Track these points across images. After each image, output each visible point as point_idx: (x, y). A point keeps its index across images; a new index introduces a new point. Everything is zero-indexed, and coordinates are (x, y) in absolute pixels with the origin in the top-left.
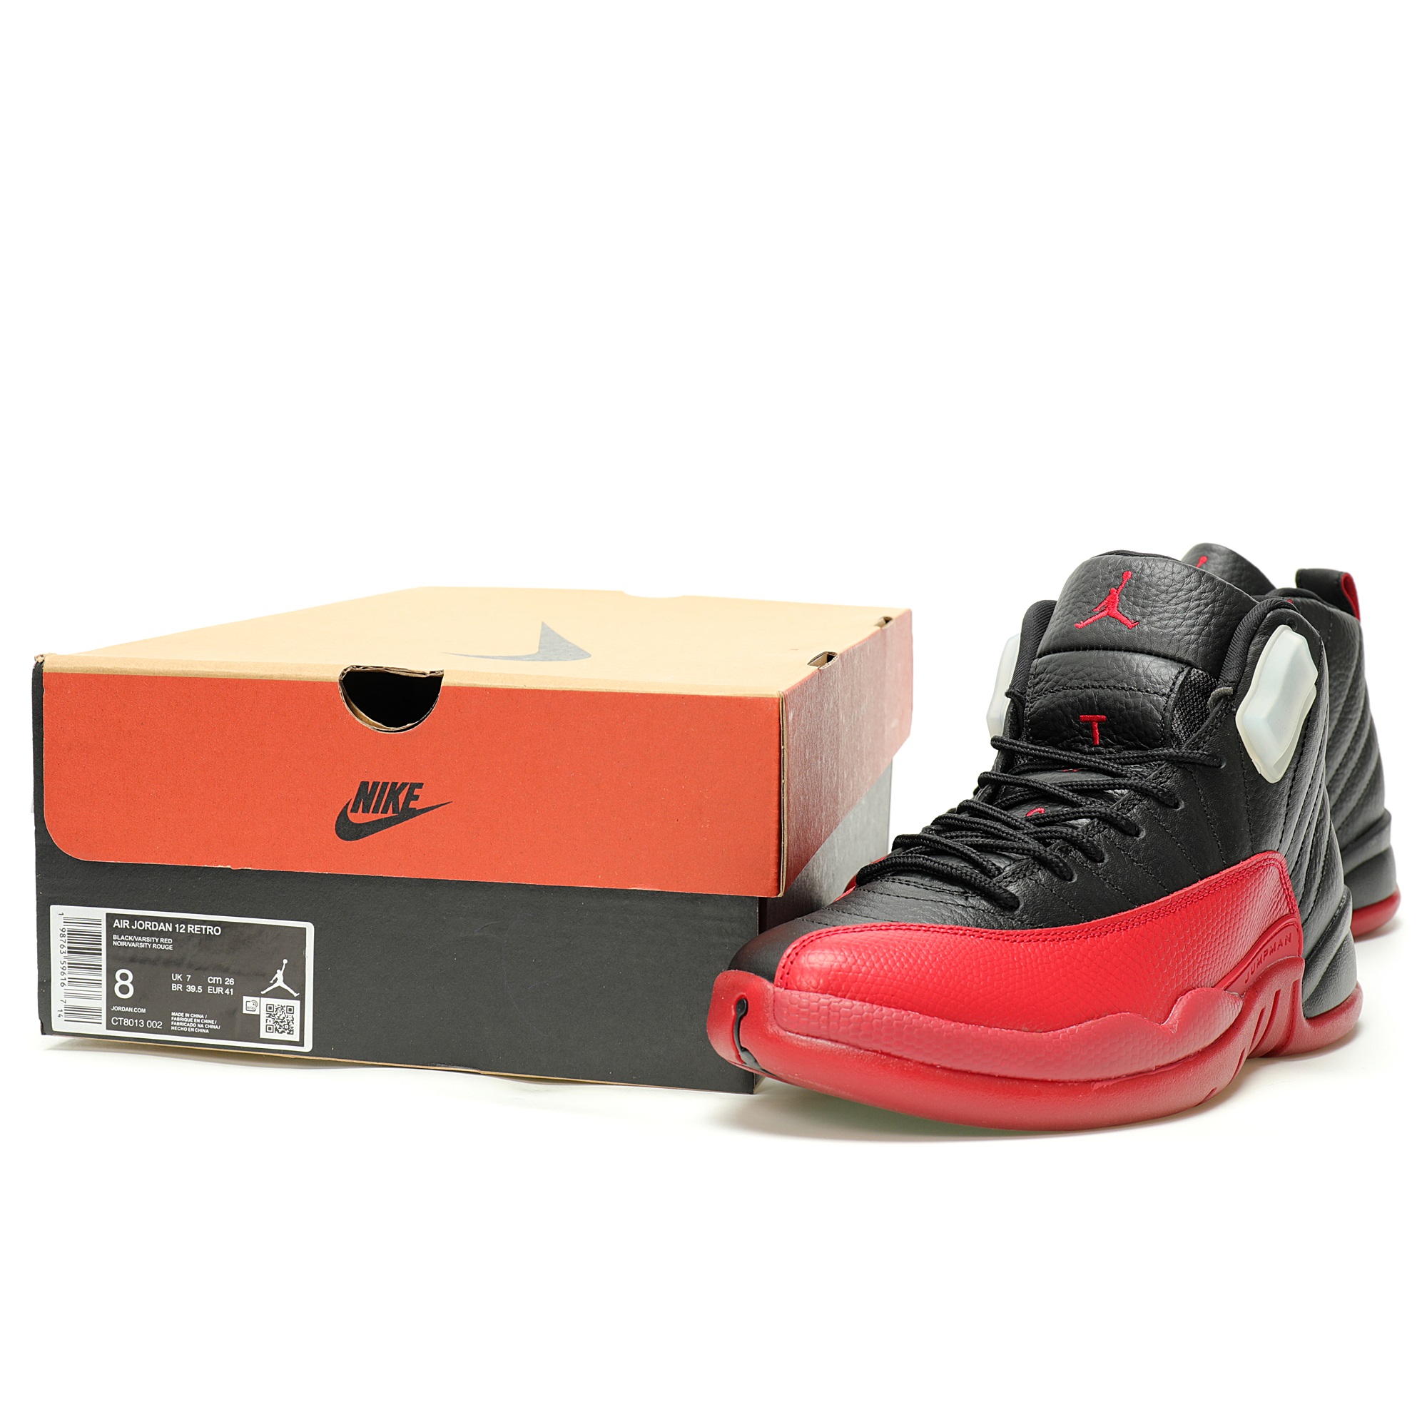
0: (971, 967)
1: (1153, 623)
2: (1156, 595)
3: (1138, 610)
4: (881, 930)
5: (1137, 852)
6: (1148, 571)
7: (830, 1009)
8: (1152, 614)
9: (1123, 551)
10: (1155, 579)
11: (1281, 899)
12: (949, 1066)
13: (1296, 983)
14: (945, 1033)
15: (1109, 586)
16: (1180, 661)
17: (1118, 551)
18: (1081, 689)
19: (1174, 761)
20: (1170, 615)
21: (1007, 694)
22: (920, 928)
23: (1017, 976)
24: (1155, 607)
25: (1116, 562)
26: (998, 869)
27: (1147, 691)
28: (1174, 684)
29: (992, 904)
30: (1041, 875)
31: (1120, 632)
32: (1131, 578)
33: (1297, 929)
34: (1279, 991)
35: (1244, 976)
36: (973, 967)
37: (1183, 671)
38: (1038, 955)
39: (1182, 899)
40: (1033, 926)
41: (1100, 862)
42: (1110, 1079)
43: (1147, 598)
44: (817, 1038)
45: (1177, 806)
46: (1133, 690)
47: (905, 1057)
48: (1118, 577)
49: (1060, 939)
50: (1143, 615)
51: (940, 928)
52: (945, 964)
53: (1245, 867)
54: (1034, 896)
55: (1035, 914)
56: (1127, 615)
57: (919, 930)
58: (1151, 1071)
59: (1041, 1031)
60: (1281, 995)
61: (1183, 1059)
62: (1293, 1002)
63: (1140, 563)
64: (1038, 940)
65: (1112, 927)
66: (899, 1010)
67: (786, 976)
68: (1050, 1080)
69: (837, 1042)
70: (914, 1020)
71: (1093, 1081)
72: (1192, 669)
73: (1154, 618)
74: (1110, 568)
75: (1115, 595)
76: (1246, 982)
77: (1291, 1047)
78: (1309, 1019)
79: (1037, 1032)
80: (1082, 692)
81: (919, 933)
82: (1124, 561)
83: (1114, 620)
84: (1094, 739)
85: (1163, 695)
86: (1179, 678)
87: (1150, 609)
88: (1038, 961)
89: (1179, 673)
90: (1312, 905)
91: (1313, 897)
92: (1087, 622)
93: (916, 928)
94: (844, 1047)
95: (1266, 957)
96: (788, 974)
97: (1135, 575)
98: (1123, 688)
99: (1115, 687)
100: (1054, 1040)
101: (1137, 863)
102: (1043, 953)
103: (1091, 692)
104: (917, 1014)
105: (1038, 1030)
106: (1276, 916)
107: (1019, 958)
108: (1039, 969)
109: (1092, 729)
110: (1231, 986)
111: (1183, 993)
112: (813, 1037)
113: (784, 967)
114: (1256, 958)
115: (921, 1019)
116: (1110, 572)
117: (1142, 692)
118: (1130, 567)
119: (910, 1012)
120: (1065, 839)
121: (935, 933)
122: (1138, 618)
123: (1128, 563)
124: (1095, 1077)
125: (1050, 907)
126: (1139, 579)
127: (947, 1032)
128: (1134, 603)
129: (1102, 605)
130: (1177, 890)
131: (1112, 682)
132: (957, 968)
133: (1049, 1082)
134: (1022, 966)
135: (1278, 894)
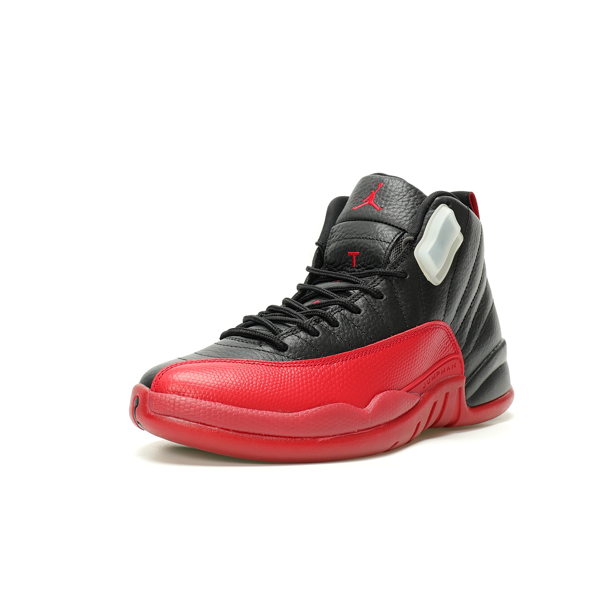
0: (253, 380)
1: (389, 209)
2: (393, 196)
3: (383, 202)
4: (210, 362)
5: (358, 321)
6: (391, 184)
7: (175, 401)
8: (390, 204)
9: (381, 173)
10: (394, 189)
11: (448, 346)
12: (236, 430)
13: (460, 389)
14: (234, 413)
15: (371, 189)
16: (400, 229)
17: (379, 173)
18: (350, 239)
19: (383, 275)
20: (399, 206)
21: (317, 244)
22: (231, 361)
23: (278, 385)
24: (392, 201)
25: (376, 178)
26: (281, 331)
27: (380, 240)
28: (394, 238)
29: (274, 349)
30: (302, 334)
31: (373, 212)
32: (383, 186)
33: (460, 361)
34: (449, 392)
35: (422, 384)
36: (254, 380)
37: (400, 233)
38: (293, 374)
39: (381, 345)
40: (294, 359)
41: (336, 327)
42: (329, 436)
43: (388, 197)
44: (169, 416)
45: (382, 298)
46: (374, 239)
47: (213, 425)
48: (376, 185)
49: (307, 366)
50: (385, 205)
51: (241, 361)
52: (239, 379)
53: (419, 329)
54: (296, 344)
55: (295, 353)
56: (377, 204)
57: (230, 362)
58: (355, 432)
59: (289, 412)
60: (450, 395)
61: (376, 426)
62: (460, 399)
63: (388, 179)
64: (295, 366)
65: (338, 359)
66: (210, 402)
67: (156, 385)
68: (293, 437)
69: (178, 418)
70: (217, 407)
71: (319, 437)
72: (405, 233)
73: (390, 207)
74: (373, 181)
75: (374, 194)
76: (424, 388)
77: (460, 422)
78: (472, 408)
79: (286, 413)
80: (351, 241)
81: (229, 363)
82: (380, 178)
83: (371, 206)
84: (353, 264)
85: (388, 243)
86: (397, 236)
87: (389, 202)
88: (292, 377)
89: (398, 234)
90: (472, 349)
91: (472, 345)
92: (358, 207)
93: (229, 361)
94: (182, 421)
95: (438, 376)
96: (157, 384)
97: (384, 185)
98: (369, 238)
99: (366, 238)
100: (295, 417)
101: (357, 327)
102: (296, 373)
103: (355, 240)
104: (220, 403)
105: (287, 412)
106: (445, 354)
107: (282, 375)
108: (292, 380)
109: (353, 259)
110: (413, 390)
111: (378, 393)
112: (167, 416)
113: (155, 381)
114: (432, 375)
115: (221, 406)
116: (373, 183)
117: (378, 240)
118: (383, 181)
119: (216, 403)
120: (319, 315)
121: (239, 363)
122: (383, 206)
123: (382, 179)
124: (320, 435)
125: (304, 349)
126: (386, 187)
127: (235, 413)
128: (382, 199)
129: (367, 199)
130: (379, 341)
131: (364, 236)
132: (245, 381)
133: (293, 438)
134: (282, 379)
135: (447, 343)
